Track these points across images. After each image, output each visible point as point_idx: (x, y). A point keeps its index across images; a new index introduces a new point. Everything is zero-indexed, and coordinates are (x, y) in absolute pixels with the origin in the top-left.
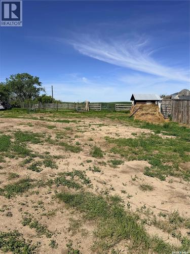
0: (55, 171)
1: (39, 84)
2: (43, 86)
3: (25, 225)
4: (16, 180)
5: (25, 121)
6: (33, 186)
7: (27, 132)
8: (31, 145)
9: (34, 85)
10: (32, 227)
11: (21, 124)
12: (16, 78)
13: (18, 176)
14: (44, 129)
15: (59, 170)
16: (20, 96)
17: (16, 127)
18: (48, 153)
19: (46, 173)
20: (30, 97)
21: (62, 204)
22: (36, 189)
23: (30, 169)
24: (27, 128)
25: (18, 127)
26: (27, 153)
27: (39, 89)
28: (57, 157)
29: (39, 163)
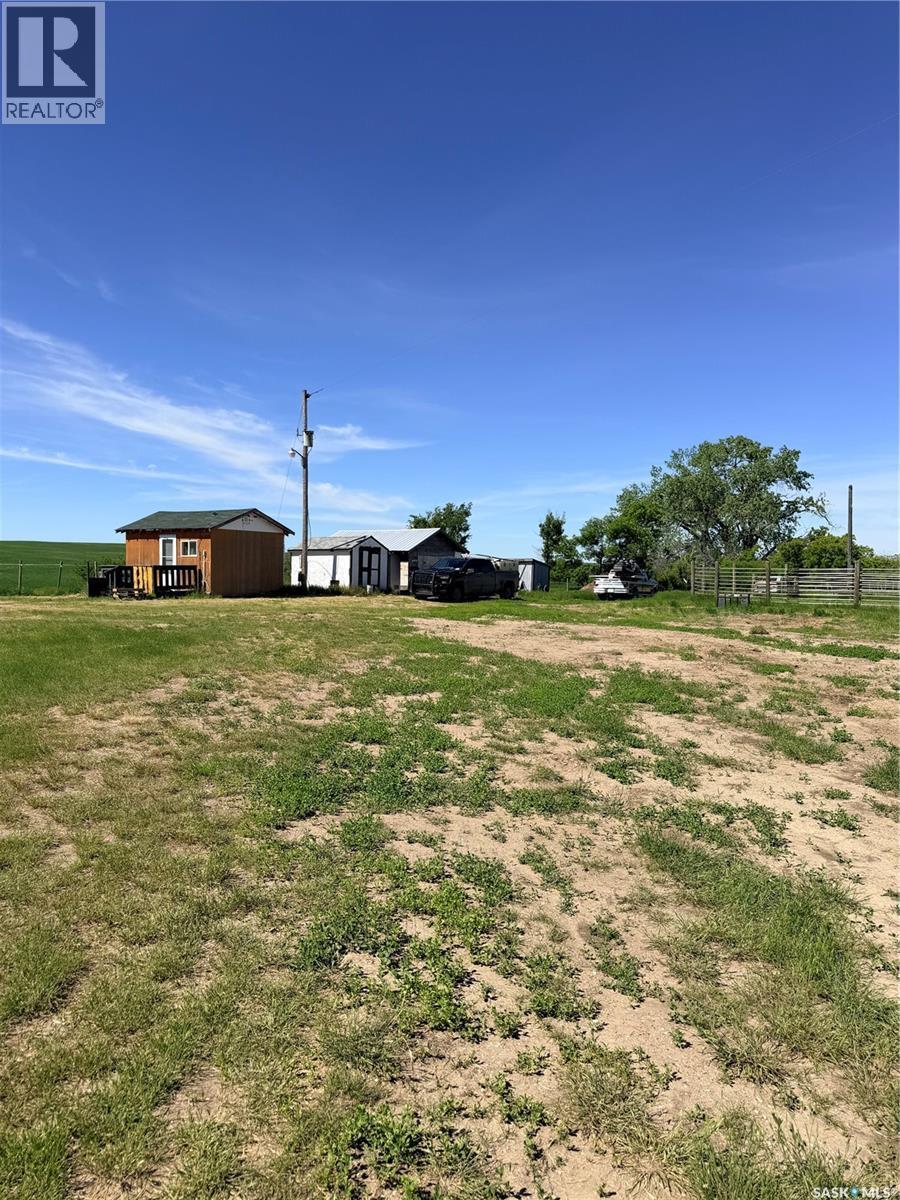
0: (683, 793)
1: (799, 480)
2: (814, 490)
3: (524, 863)
4: (552, 786)
5: (677, 639)
6: (588, 809)
7: (658, 675)
8: (646, 716)
9: (774, 489)
10: (537, 870)
11: (654, 649)
12: (696, 462)
13: (560, 779)
14: (733, 671)
15: (698, 795)
16: (706, 538)
17: (631, 657)
18: (692, 745)
19: (646, 791)
20: (750, 543)
21: (645, 859)
22: (595, 817)
23: (602, 770)
24: (669, 662)
25: (637, 658)
26: (617, 732)
27: (793, 507)
28: (717, 763)
29: (641, 765)
